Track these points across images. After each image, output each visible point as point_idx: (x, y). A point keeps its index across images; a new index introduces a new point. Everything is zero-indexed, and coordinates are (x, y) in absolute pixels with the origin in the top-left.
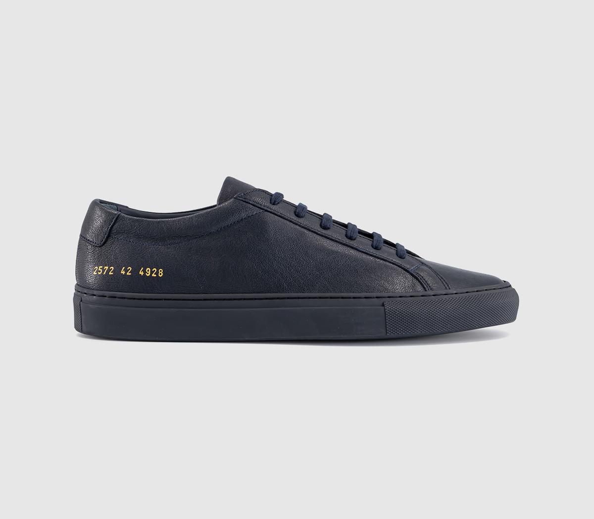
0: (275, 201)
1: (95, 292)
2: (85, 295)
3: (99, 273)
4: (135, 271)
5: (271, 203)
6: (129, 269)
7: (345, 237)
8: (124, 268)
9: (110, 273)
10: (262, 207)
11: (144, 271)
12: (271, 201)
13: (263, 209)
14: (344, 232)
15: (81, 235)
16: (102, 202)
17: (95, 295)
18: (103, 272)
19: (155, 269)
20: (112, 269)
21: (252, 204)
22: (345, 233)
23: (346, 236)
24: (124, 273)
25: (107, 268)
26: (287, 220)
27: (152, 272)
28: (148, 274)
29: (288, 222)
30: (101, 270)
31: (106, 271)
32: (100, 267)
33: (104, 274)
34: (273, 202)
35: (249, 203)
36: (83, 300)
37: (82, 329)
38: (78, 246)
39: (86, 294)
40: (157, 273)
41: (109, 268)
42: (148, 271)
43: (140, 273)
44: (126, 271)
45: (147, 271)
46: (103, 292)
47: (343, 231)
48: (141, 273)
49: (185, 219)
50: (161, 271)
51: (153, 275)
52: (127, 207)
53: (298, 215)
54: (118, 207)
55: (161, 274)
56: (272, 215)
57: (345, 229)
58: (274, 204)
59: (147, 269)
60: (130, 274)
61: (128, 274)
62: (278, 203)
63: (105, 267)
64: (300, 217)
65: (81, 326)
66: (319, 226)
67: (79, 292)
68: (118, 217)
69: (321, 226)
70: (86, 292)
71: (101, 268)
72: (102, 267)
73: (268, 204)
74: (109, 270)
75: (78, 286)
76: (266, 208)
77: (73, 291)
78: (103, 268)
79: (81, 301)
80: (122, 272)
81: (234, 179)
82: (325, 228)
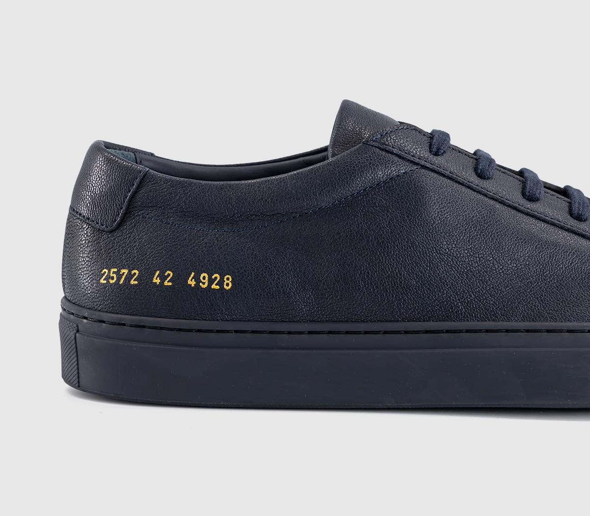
0: (439, 149)
1: (106, 316)
2: (85, 321)
3: (111, 282)
4: (180, 279)
5: (430, 152)
6: (169, 275)
7: (569, 217)
8: (158, 272)
9: (133, 282)
10: (417, 160)
11: (197, 279)
12: (430, 148)
13: (417, 164)
14: (565, 205)
15: (72, 209)
16: (109, 146)
17: (104, 322)
18: (119, 279)
19: (217, 275)
20: (135, 274)
21: (397, 155)
22: (567, 209)
23: (571, 214)
24: (158, 281)
25: (126, 271)
26: (462, 184)
27: (211, 281)
28: (204, 283)
29: (464, 189)
30: (115, 276)
31: (124, 277)
32: (113, 270)
33: (121, 282)
34: (434, 150)
35: (392, 153)
36: (80, 329)
37: (79, 382)
38: (67, 228)
39: (86, 318)
40: (221, 283)
41: (130, 271)
42: (204, 278)
43: (189, 282)
44: (163, 278)
45: (201, 278)
46: (120, 316)
47: (562, 203)
48: (192, 283)
49: (272, 182)
50: (228, 279)
51: (214, 286)
52: (152, 155)
53: (481, 176)
54: (138, 156)
55: (228, 285)
56: (436, 175)
57: (566, 199)
58: (436, 154)
59: (202, 276)
60: (170, 284)
61: (166, 283)
62: (445, 152)
63: (123, 271)
64: (484, 178)
65: (78, 377)
66: (520, 196)
67: (73, 314)
68: (144, 176)
69: (523, 194)
70: (86, 315)
71: (114, 272)
72: (115, 270)
73: (425, 154)
74: (130, 277)
75: (68, 303)
76: (423, 163)
77: (57, 310)
78: (119, 271)
79: (78, 331)
80: (155, 281)
81: (357, 104)
82: (532, 199)
